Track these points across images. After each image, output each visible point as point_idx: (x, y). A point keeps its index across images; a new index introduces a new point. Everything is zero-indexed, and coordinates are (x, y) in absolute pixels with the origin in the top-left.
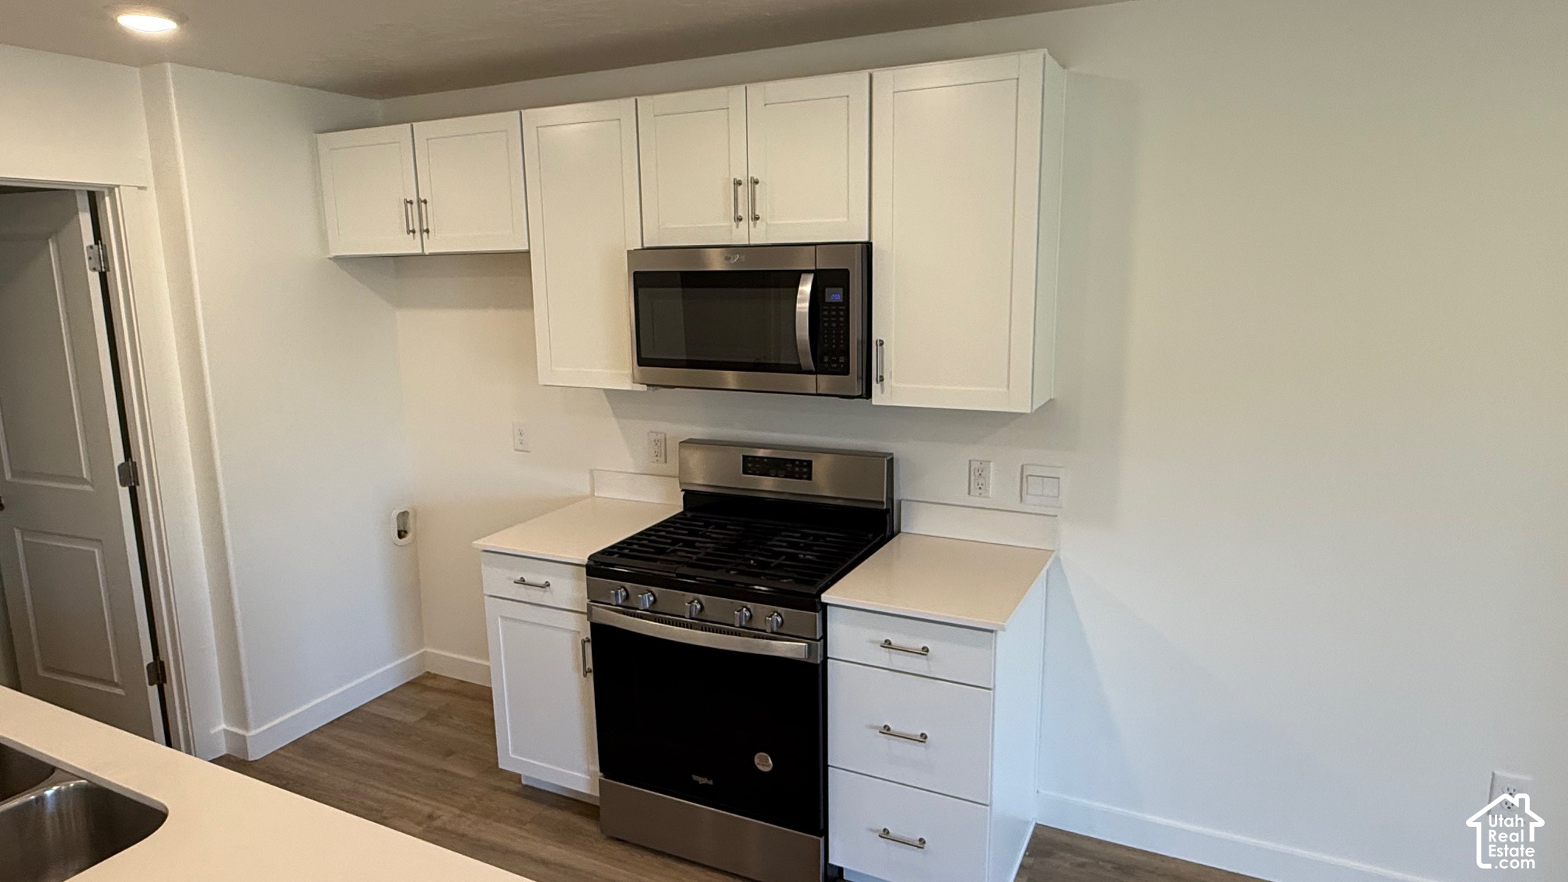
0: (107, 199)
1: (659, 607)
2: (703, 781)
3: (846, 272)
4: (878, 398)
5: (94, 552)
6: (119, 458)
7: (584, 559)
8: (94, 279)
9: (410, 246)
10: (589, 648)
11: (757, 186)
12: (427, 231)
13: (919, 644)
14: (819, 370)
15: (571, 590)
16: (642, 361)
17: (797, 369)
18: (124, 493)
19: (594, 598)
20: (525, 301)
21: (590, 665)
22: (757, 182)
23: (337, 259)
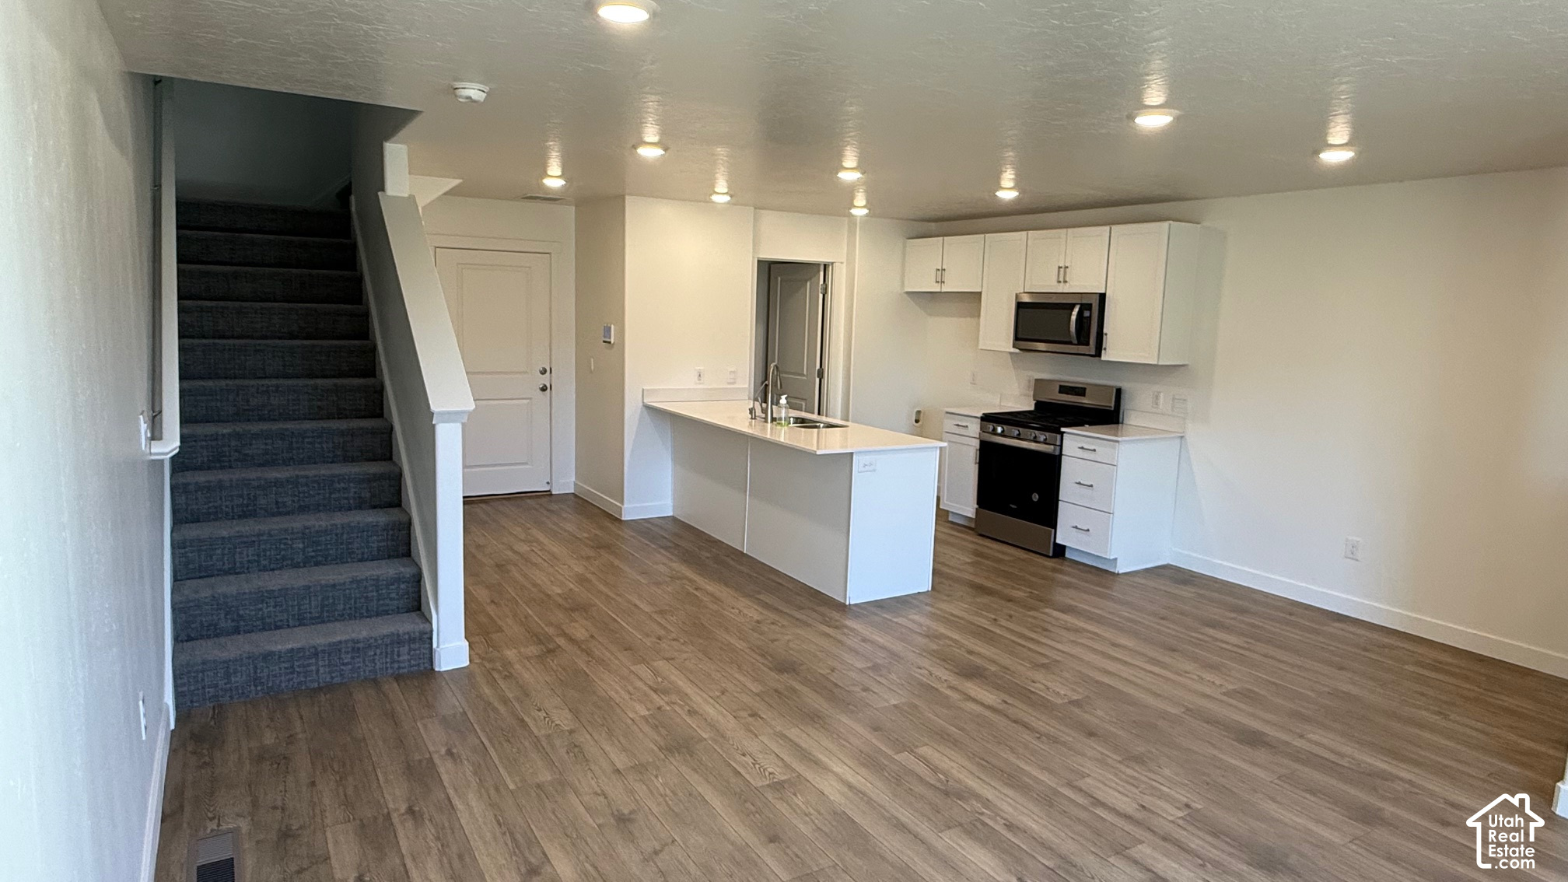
0: (830, 267)
1: (1006, 433)
2: (1013, 506)
3: (1091, 305)
4: (1103, 358)
5: (802, 405)
6: (818, 367)
7: (980, 415)
8: (821, 296)
9: (936, 288)
10: (978, 452)
11: (1067, 270)
12: (944, 282)
13: (1092, 448)
14: (1079, 343)
15: (974, 428)
16: (1017, 338)
17: (1070, 343)
18: (817, 380)
19: (983, 429)
20: (977, 314)
21: (978, 461)
22: (1067, 267)
23: (908, 293)
